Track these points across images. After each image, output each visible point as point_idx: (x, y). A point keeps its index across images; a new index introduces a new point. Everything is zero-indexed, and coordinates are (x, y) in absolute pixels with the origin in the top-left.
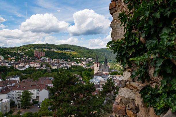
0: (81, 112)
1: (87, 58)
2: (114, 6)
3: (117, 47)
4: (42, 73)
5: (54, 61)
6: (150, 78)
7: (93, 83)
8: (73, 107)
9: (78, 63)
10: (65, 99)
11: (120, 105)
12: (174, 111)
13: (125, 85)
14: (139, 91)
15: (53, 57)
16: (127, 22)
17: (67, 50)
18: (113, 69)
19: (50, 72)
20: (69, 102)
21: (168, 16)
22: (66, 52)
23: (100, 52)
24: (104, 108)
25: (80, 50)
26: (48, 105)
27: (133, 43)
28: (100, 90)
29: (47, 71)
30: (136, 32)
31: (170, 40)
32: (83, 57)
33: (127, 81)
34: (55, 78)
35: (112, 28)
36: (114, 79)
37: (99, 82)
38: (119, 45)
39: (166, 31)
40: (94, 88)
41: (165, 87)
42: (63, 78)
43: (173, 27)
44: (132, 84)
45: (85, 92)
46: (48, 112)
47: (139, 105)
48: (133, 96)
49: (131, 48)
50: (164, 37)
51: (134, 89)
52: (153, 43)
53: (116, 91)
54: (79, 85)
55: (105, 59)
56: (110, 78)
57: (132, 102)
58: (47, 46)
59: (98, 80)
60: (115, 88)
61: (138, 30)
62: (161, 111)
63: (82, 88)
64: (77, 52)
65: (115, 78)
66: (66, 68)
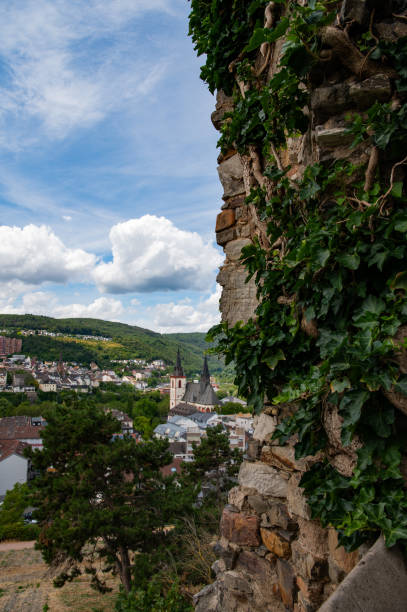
0: (126, 528)
1: (150, 362)
2: (229, 222)
3: (235, 347)
4: (10, 404)
5: (50, 366)
6: (328, 439)
7: (163, 437)
8: (101, 513)
9: (121, 376)
10: (78, 487)
11: (242, 514)
12: (392, 545)
13: (259, 454)
14: (300, 475)
15: (46, 355)
16: (266, 274)
17: (91, 334)
18: (225, 396)
19: (34, 402)
20: (90, 495)
21: (380, 266)
22: (85, 340)
23: (189, 342)
24: (197, 518)
25: (128, 337)
26: (24, 506)
27: (282, 337)
28: (187, 460)
29: (26, 397)
30: (290, 302)
31: (383, 337)
32: (136, 358)
33: (264, 443)
34: (49, 420)
35: (224, 286)
36: (229, 427)
37: (184, 436)
38: (241, 340)
39: (372, 307)
40: (167, 455)
41: (369, 470)
42: (74, 422)
43: (391, 296)
44: (279, 451)
45: (140, 465)
46: (24, 527)
47: (298, 516)
48: (280, 488)
49: (274, 350)
50: (368, 324)
51: (284, 467)
52: (336, 342)
53: (232, 462)
54: (122, 445)
55: (202, 364)
56: (216, 424)
57: (278, 505)
58: (28, 322)
59: (181, 430)
60: (232, 454)
61: (295, 296)
62: (354, 540)
63: (131, 452)
64: (120, 342)
65: (231, 424)
66: (84, 391)
